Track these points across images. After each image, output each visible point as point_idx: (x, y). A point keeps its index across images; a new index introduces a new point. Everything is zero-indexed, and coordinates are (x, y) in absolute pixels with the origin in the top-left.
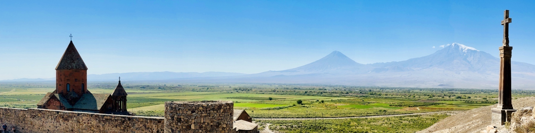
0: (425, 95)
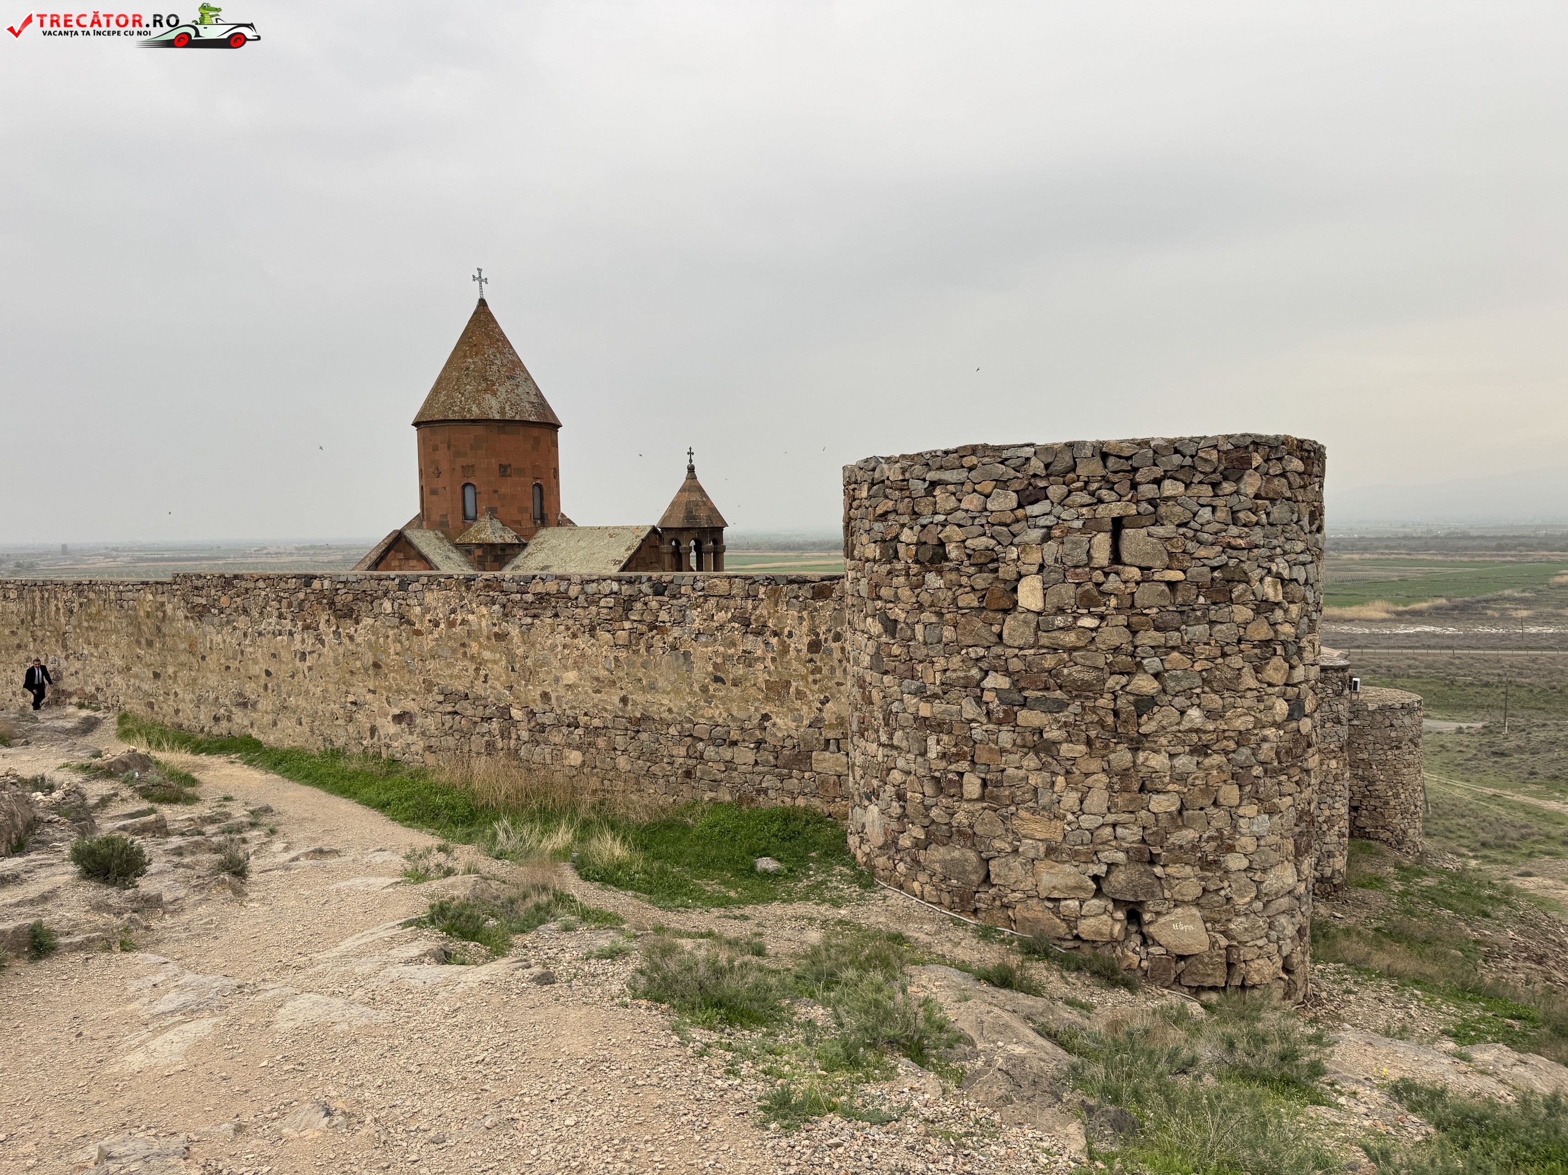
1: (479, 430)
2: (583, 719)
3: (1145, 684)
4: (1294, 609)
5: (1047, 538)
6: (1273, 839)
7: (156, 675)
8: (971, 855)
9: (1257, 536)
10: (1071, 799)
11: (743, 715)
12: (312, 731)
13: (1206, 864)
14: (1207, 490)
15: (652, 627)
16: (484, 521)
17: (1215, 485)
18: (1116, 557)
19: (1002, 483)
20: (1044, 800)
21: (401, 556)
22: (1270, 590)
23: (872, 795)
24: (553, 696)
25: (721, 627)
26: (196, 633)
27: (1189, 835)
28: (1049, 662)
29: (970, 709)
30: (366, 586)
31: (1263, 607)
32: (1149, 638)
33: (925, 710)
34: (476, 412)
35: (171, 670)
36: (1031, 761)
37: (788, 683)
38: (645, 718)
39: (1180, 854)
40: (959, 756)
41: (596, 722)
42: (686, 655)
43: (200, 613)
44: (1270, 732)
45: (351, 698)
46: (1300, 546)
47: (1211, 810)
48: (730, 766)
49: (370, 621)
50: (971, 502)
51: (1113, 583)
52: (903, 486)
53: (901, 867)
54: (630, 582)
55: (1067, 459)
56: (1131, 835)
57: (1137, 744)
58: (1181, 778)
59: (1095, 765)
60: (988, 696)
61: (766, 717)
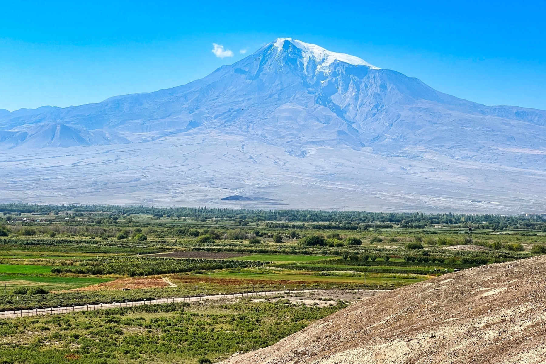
0: (182, 233)
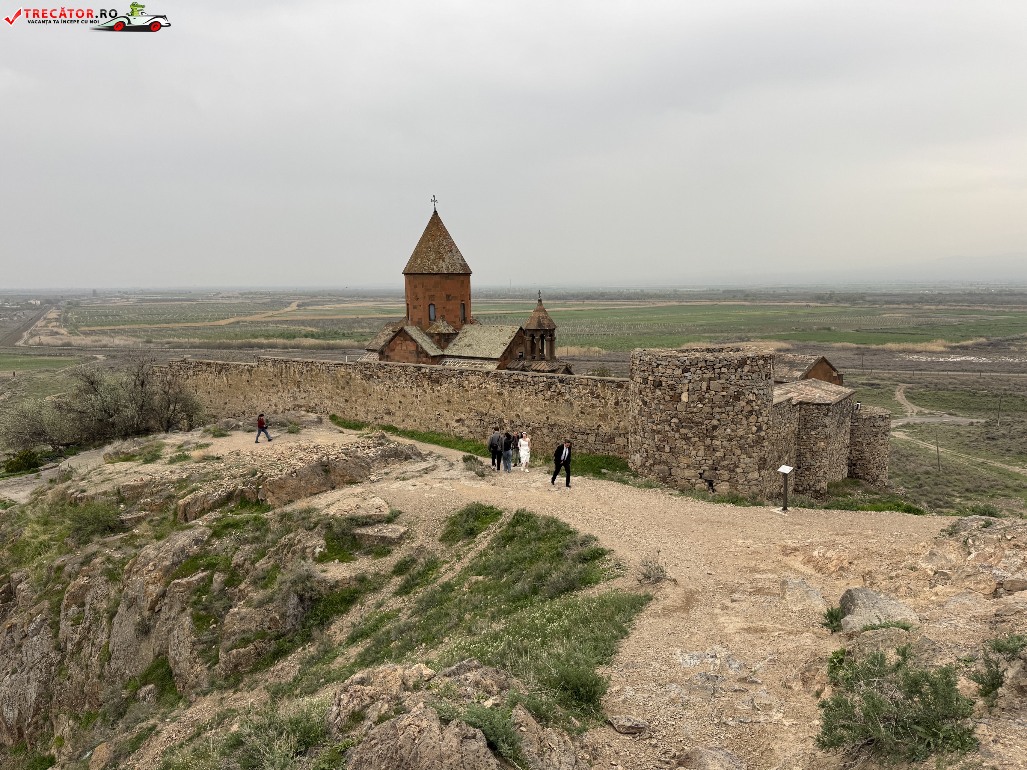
1: (437, 278)
2: (532, 424)
3: (715, 422)
4: (759, 402)
5: (690, 382)
6: (750, 465)
7: (346, 401)
8: (666, 468)
9: (748, 383)
10: (694, 453)
11: (591, 425)
12: (421, 424)
13: (731, 471)
14: (733, 371)
15: (559, 394)
16: (439, 322)
17: (736, 370)
18: (708, 388)
19: (678, 367)
20: (687, 453)
21: (402, 339)
22: (751, 397)
23: (637, 451)
24: (521, 415)
25: (584, 395)
26: (366, 385)
27: (726, 463)
28: (689, 416)
29: (667, 428)
30: (445, 372)
31: (749, 402)
32: (717, 410)
33: (654, 428)
34: (435, 270)
35: (354, 399)
36: (684, 442)
37: (607, 415)
38: (555, 424)
39: (723, 468)
40: (664, 441)
41: (537, 425)
42: (571, 404)
43: (369, 378)
44: (751, 436)
45: (437, 413)
46: (762, 384)
47: (733, 456)
48: (586, 441)
49: (446, 385)
50: (669, 371)
51: (707, 395)
52: (650, 364)
53: (646, 471)
54: (551, 378)
55: (696, 362)
56: (710, 462)
57: (712, 438)
58: (724, 447)
59: (701, 444)
60: (672, 424)
61: (599, 426)
